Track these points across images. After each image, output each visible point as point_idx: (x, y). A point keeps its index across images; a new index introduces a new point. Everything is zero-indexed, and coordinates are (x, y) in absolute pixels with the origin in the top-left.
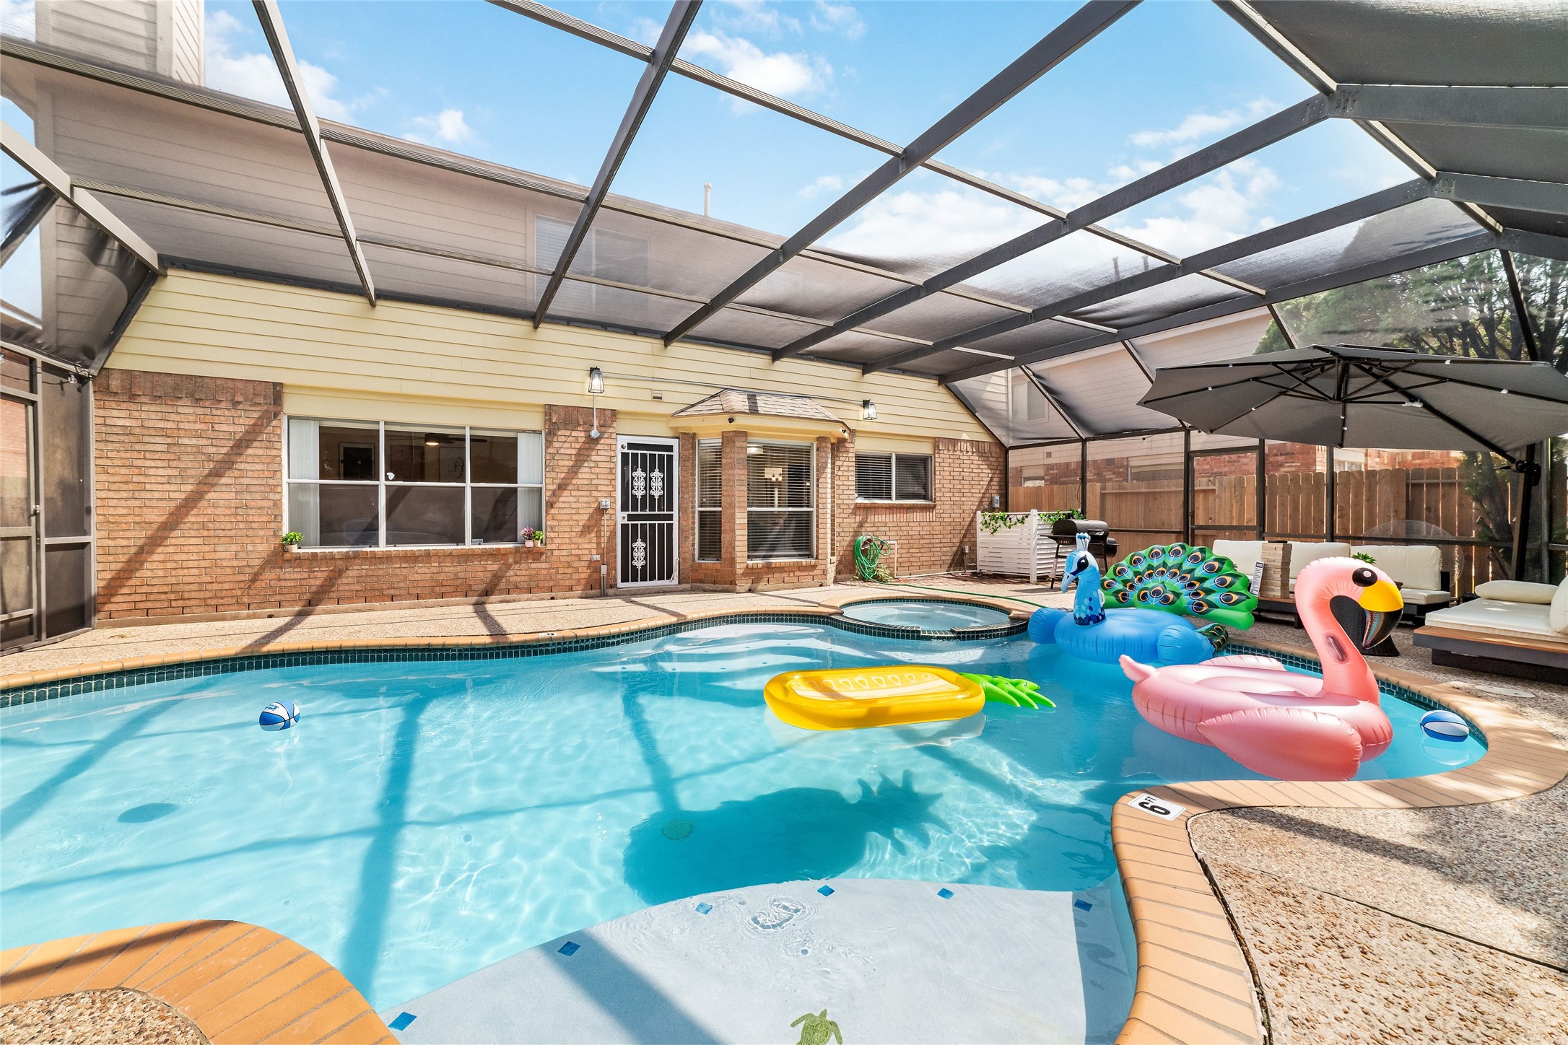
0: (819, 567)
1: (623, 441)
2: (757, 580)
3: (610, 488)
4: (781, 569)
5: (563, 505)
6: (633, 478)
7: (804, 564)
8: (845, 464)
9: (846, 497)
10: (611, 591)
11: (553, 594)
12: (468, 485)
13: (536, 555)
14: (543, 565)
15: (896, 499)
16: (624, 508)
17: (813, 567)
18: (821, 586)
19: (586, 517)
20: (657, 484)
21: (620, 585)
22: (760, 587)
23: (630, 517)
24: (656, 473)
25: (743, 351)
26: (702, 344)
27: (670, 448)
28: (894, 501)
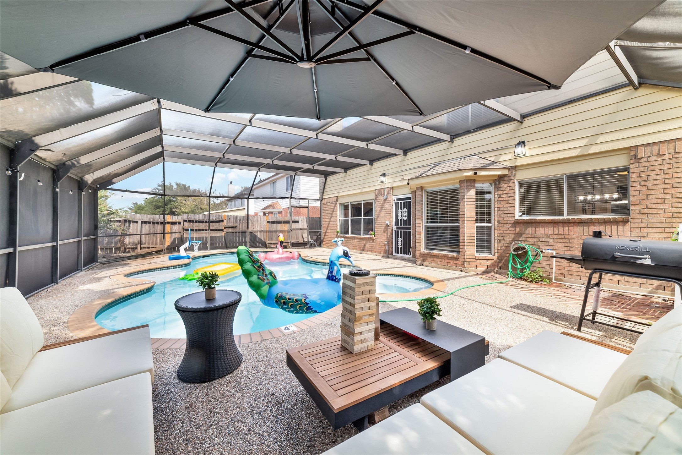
0: (460, 259)
1: (395, 198)
2: (424, 260)
3: (390, 217)
4: (437, 256)
5: (378, 224)
6: (398, 212)
7: (449, 256)
8: (505, 192)
9: (506, 215)
10: (390, 256)
11: (376, 254)
12: (362, 217)
13: (372, 240)
14: (374, 244)
15: (568, 215)
16: (396, 225)
17: (457, 259)
18: (461, 271)
19: (384, 228)
20: (405, 214)
21: (394, 254)
22: (425, 263)
23: (397, 228)
24: (405, 210)
25: (437, 144)
26: (419, 149)
27: (409, 198)
28: (565, 217)
